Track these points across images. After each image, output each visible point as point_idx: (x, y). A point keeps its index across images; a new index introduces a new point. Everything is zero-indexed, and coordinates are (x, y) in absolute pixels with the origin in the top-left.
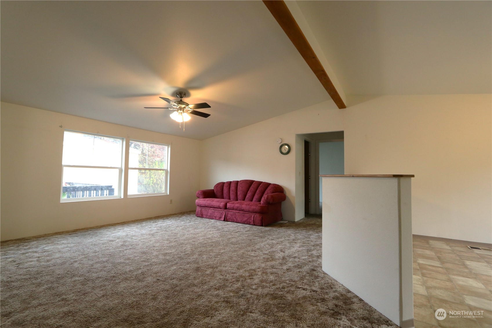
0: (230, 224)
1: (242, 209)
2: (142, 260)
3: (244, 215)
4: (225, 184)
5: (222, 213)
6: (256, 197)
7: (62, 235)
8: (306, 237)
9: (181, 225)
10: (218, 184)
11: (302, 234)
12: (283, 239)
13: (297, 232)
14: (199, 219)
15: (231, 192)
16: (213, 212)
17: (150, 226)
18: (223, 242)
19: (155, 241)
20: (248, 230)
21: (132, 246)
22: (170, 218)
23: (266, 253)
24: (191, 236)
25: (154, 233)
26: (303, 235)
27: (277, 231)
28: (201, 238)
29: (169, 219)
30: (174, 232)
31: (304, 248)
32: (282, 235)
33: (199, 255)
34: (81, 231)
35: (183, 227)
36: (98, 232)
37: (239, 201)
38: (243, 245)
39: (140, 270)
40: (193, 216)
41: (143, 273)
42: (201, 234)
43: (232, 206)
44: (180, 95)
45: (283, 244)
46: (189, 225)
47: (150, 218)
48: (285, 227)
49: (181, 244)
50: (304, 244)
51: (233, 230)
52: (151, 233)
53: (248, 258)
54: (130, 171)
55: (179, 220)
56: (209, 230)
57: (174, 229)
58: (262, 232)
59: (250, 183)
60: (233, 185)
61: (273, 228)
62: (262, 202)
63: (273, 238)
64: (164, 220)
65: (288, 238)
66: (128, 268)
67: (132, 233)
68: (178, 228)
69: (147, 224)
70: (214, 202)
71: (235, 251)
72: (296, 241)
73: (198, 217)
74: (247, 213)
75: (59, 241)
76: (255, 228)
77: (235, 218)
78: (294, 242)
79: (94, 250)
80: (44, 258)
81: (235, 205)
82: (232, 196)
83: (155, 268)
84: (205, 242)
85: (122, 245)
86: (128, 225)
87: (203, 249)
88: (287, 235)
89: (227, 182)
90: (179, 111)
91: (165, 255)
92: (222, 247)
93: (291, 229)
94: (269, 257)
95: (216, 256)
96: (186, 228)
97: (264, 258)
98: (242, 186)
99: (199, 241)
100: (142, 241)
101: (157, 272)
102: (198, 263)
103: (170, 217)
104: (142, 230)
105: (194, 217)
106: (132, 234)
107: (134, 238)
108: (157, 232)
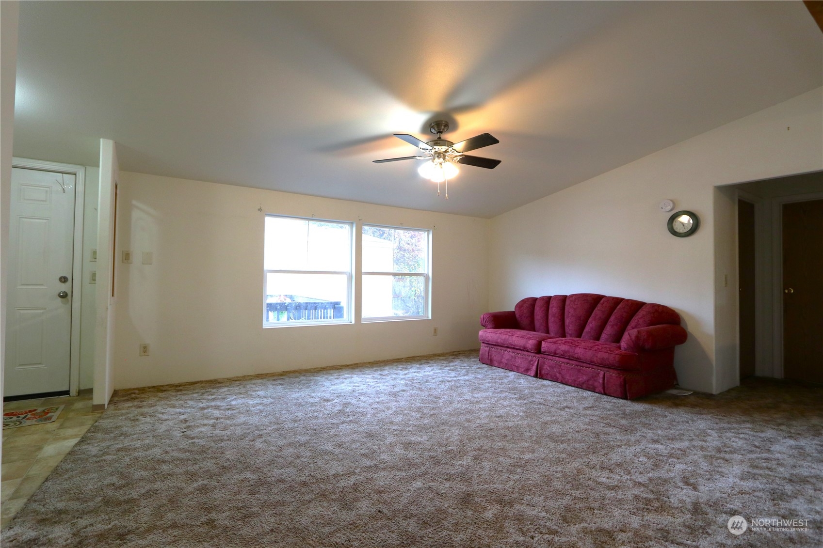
0: (549, 386)
1: (576, 356)
2: (363, 452)
3: (579, 371)
4: (537, 301)
5: (532, 361)
6: (608, 331)
7: (264, 380)
8: (756, 446)
9: (450, 379)
10: (523, 300)
11: (741, 436)
12: (686, 443)
13: (722, 425)
14: (486, 369)
15: (551, 319)
16: (512, 357)
17: (394, 376)
18: (530, 431)
19: (395, 409)
20: (590, 405)
21: (355, 415)
22: (431, 362)
23: (641, 480)
24: (464, 406)
25: (398, 392)
26: (746, 439)
27: (666, 416)
28: (485, 414)
29: (429, 365)
30: (435, 393)
31: (758, 484)
32: (681, 430)
33: (476, 458)
34: (291, 374)
35: (452, 383)
36: (313, 379)
37: (568, 338)
38: (578, 446)
39: (352, 477)
40: (475, 361)
41: (355, 488)
42: (485, 404)
43: (553, 347)
44: (438, 128)
45: (688, 459)
46: (465, 381)
47: (398, 359)
48: (686, 409)
49: (443, 424)
50: (756, 471)
51: (555, 402)
52: (394, 391)
53: (590, 489)
54: (364, 277)
55: (447, 368)
56: (503, 395)
57: (434, 387)
58: (625, 415)
59: (593, 301)
60: (554, 305)
61: (654, 408)
62: (623, 344)
63: (656, 437)
64: (422, 366)
65: (700, 443)
66: (335, 468)
67: (362, 387)
68: (442, 386)
69: (391, 371)
70: (514, 338)
71: (559, 461)
72: (727, 456)
73: (483, 364)
74: (588, 366)
75: (255, 391)
76: (607, 402)
77: (560, 373)
78: (721, 458)
79: (295, 417)
80: (222, 422)
81: (560, 347)
82: (553, 327)
83: (382, 479)
84: (492, 425)
85: (340, 411)
86: (361, 371)
87: (485, 442)
88: (697, 432)
89: (542, 298)
90: (436, 160)
91: (407, 445)
92: (526, 445)
93: (704, 416)
94: (651, 496)
95: (513, 468)
96: (457, 387)
97: (636, 497)
98: (575, 307)
99: (478, 421)
100: (373, 406)
101: (383, 489)
102: (468, 481)
103: (432, 360)
104: (381, 382)
105: (475, 364)
106: (362, 389)
107: (362, 398)
108: (404, 391)
